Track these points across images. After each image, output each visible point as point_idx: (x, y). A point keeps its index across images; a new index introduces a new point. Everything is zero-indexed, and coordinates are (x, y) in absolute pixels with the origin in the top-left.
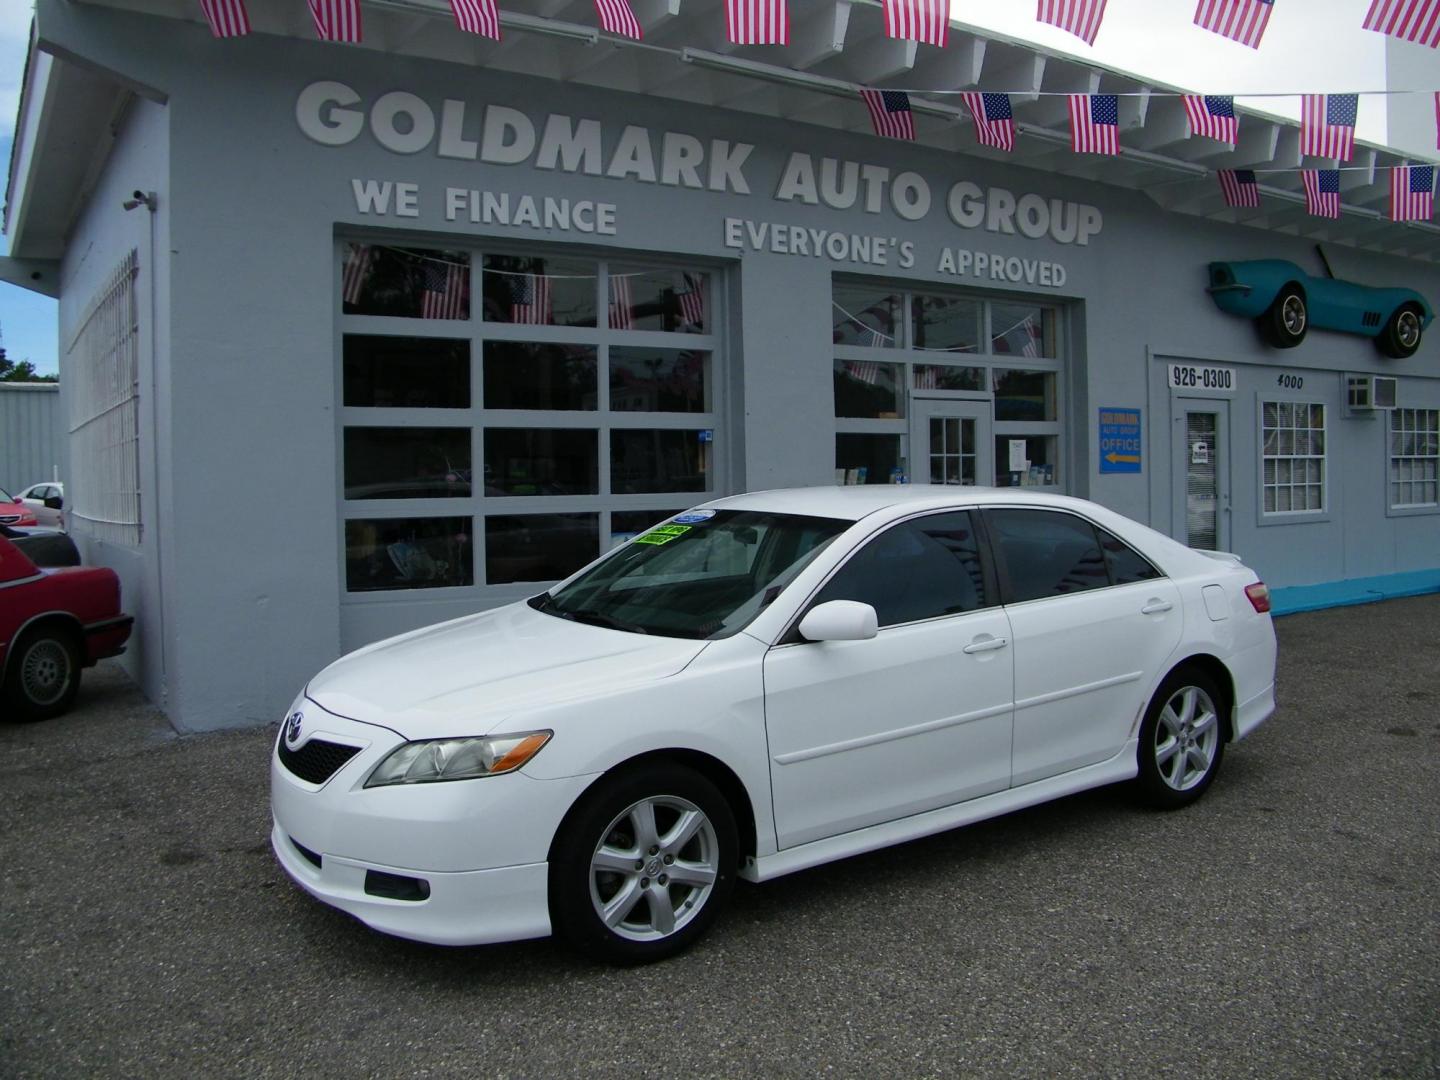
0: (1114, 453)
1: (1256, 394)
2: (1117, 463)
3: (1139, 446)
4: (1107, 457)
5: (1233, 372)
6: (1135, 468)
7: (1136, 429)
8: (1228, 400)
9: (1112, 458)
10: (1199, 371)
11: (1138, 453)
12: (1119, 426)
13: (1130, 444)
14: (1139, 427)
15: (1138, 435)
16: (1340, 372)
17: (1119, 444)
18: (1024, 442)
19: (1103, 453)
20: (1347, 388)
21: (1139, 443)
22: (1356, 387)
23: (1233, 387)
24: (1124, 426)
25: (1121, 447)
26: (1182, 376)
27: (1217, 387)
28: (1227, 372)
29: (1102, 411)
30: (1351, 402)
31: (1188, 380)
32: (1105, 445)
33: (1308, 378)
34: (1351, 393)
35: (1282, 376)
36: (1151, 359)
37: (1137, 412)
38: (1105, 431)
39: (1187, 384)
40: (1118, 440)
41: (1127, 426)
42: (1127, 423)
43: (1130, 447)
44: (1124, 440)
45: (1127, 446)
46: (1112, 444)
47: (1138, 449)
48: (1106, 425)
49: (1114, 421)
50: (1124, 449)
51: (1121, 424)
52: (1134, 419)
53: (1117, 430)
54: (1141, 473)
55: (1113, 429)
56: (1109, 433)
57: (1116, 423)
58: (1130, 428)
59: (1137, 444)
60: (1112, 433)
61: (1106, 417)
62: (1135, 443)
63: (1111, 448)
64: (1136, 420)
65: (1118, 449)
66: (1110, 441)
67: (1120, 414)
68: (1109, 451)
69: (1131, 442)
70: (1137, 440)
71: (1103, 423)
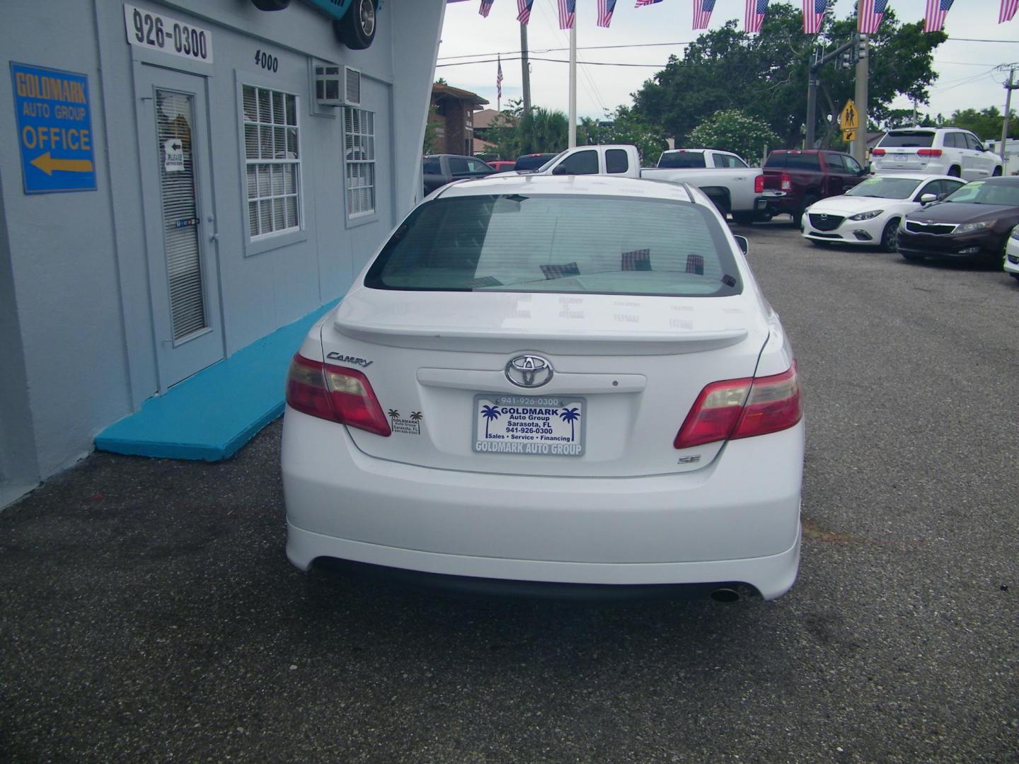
0: (48, 154)
1: (234, 71)
2: (54, 172)
3: (90, 143)
4: (35, 162)
5: (208, 34)
6: (84, 182)
7: (82, 112)
8: (205, 77)
9: (46, 164)
10: (168, 23)
11: (89, 156)
12: (52, 104)
13: (76, 139)
14: (86, 107)
15: (86, 124)
16: (308, 57)
17: (53, 138)
19: (26, 156)
20: (315, 77)
21: (89, 136)
22: (325, 78)
23: (209, 59)
24: (61, 103)
25: (59, 143)
26: (146, 28)
27: (191, 55)
28: (202, 33)
29: (15, 68)
30: (319, 96)
31: (153, 37)
32: (30, 140)
33: (284, 60)
34: (319, 84)
35: (258, 52)
37: (82, 79)
38: (26, 111)
39: (153, 43)
40: (53, 130)
41: (67, 104)
42: (66, 98)
43: (74, 144)
44: (63, 131)
45: (70, 144)
46: (42, 138)
47: (88, 148)
48: (27, 99)
49: (41, 94)
50: (65, 147)
51: (56, 99)
52: (78, 92)
53: (48, 110)
54: (96, 190)
55: (42, 108)
56: (34, 115)
57: (44, 97)
58: (71, 108)
59: (87, 140)
60: (40, 115)
61: (25, 83)
62: (82, 136)
63: (42, 146)
64: (82, 95)
65: (53, 146)
66: (37, 132)
67: (52, 80)
68: (37, 152)
69: (76, 134)
70: (86, 132)
71: (20, 94)
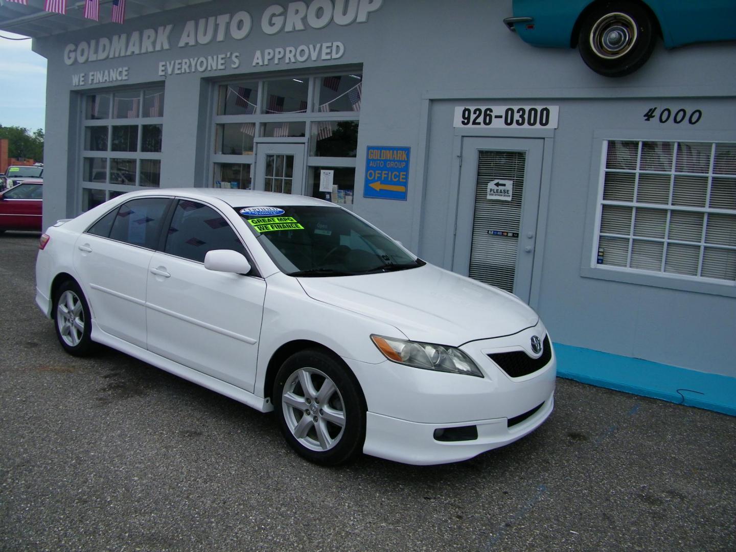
0: (379, 182)
2: (380, 190)
3: (407, 179)
4: (371, 185)
5: (554, 109)
6: (400, 196)
7: (403, 165)
8: (544, 138)
9: (377, 186)
10: (498, 109)
11: (405, 184)
12: (385, 161)
13: (397, 176)
14: (408, 162)
15: (406, 169)
17: (383, 176)
18: (332, 172)
19: (367, 182)
21: (407, 175)
23: (554, 125)
24: (390, 161)
25: (386, 178)
26: (473, 117)
27: (526, 125)
28: (545, 109)
29: (369, 148)
31: (480, 120)
32: (371, 176)
33: (713, 110)
35: (652, 110)
36: (425, 104)
37: (407, 149)
39: (479, 124)
40: (383, 172)
41: (394, 161)
42: (394, 158)
43: (395, 178)
44: (390, 172)
45: (392, 178)
46: (377, 175)
47: (404, 181)
48: (373, 160)
49: (380, 157)
50: (389, 179)
51: (388, 159)
53: (383, 164)
54: (406, 200)
55: (379, 163)
56: (375, 166)
57: (382, 158)
58: (396, 162)
59: (404, 177)
60: (378, 166)
61: (373, 153)
62: (401, 175)
63: (376, 178)
64: (405, 156)
65: (383, 179)
66: (375, 173)
67: (388, 151)
68: (374, 181)
69: (398, 174)
70: (405, 173)
71: (369, 158)
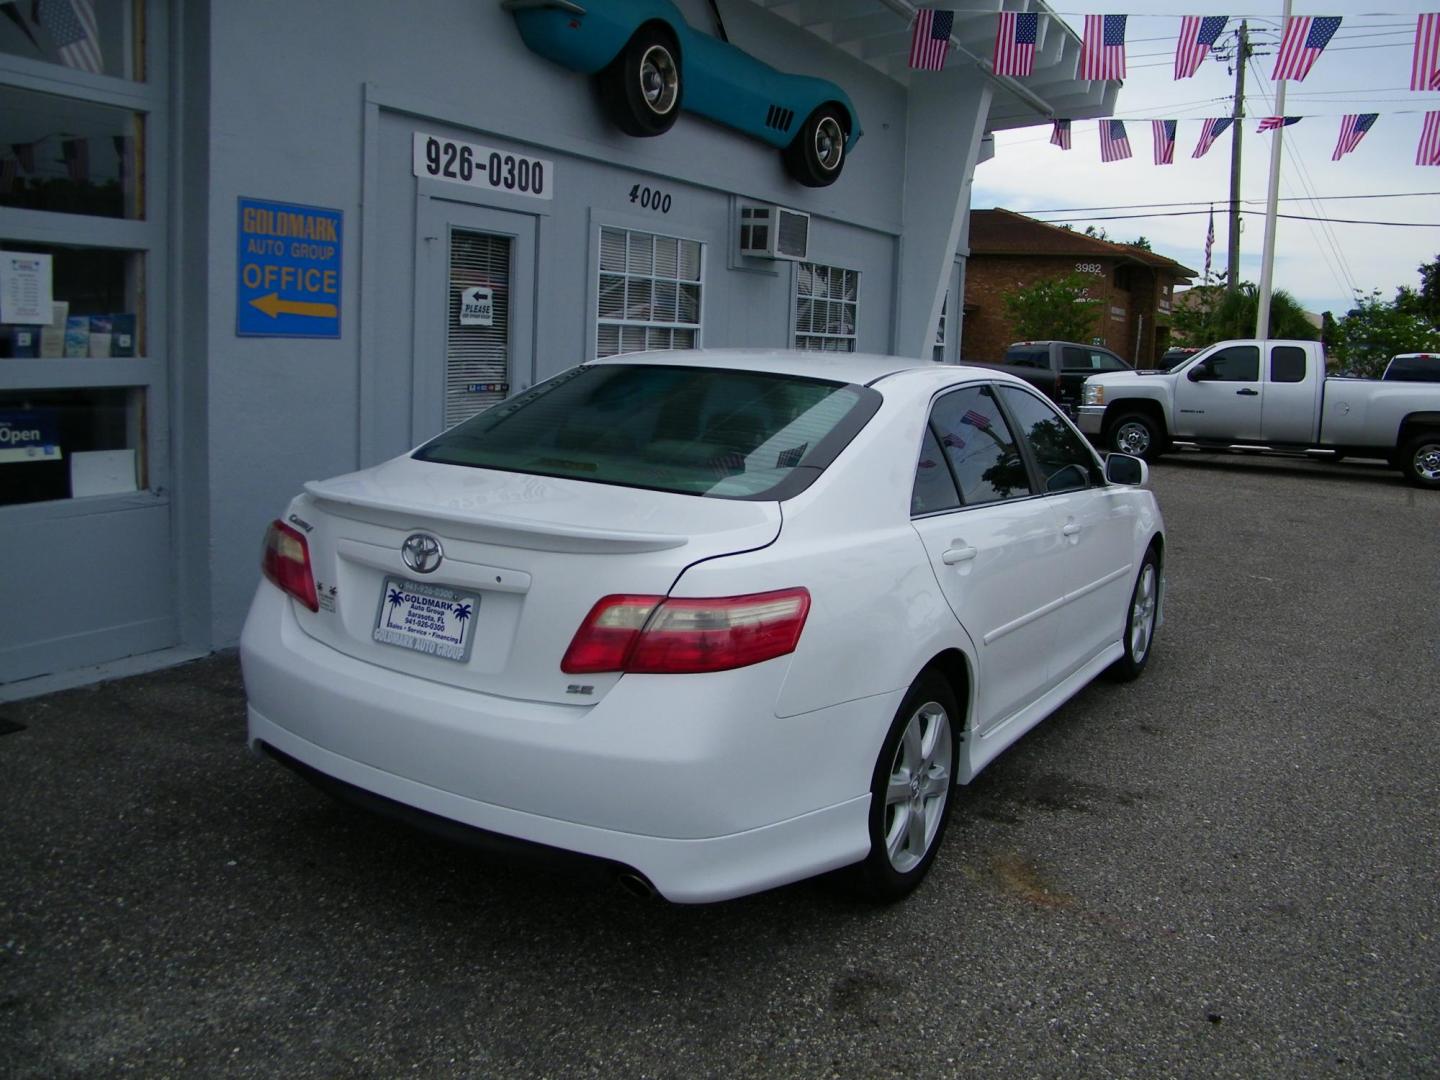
0: (275, 295)
1: (589, 210)
2: (280, 315)
3: (337, 285)
4: (258, 303)
5: (548, 166)
6: (329, 328)
7: (330, 252)
8: (537, 216)
9: (270, 305)
10: (481, 153)
11: (335, 299)
12: (288, 241)
13: (316, 280)
14: (338, 247)
15: (336, 263)
16: (730, 196)
17: (285, 278)
18: (46, 261)
19: (245, 295)
20: (739, 221)
21: (338, 278)
22: (753, 222)
23: (547, 194)
24: (300, 241)
25: (292, 284)
26: (444, 159)
27: (516, 190)
28: (537, 165)
29: (245, 203)
30: (744, 245)
31: (455, 167)
32: (252, 279)
33: (679, 197)
34: (745, 230)
35: (636, 188)
36: (373, 114)
37: (336, 216)
38: (252, 248)
39: (453, 175)
40: (285, 269)
41: (309, 242)
42: (309, 235)
43: (313, 285)
44: (300, 271)
45: (307, 283)
46: (269, 277)
47: (333, 291)
48: (255, 236)
49: (275, 229)
50: (300, 288)
51: (295, 235)
52: (326, 229)
53: (282, 248)
54: (339, 338)
55: (273, 246)
56: (261, 253)
57: (279, 233)
58: (314, 246)
59: (333, 281)
60: (270, 252)
61: (255, 219)
62: (326, 277)
63: (267, 285)
64: (331, 230)
65: (284, 287)
66: (263, 271)
67: (292, 216)
68: (262, 292)
69: (318, 275)
70: (333, 273)
71: (246, 230)
